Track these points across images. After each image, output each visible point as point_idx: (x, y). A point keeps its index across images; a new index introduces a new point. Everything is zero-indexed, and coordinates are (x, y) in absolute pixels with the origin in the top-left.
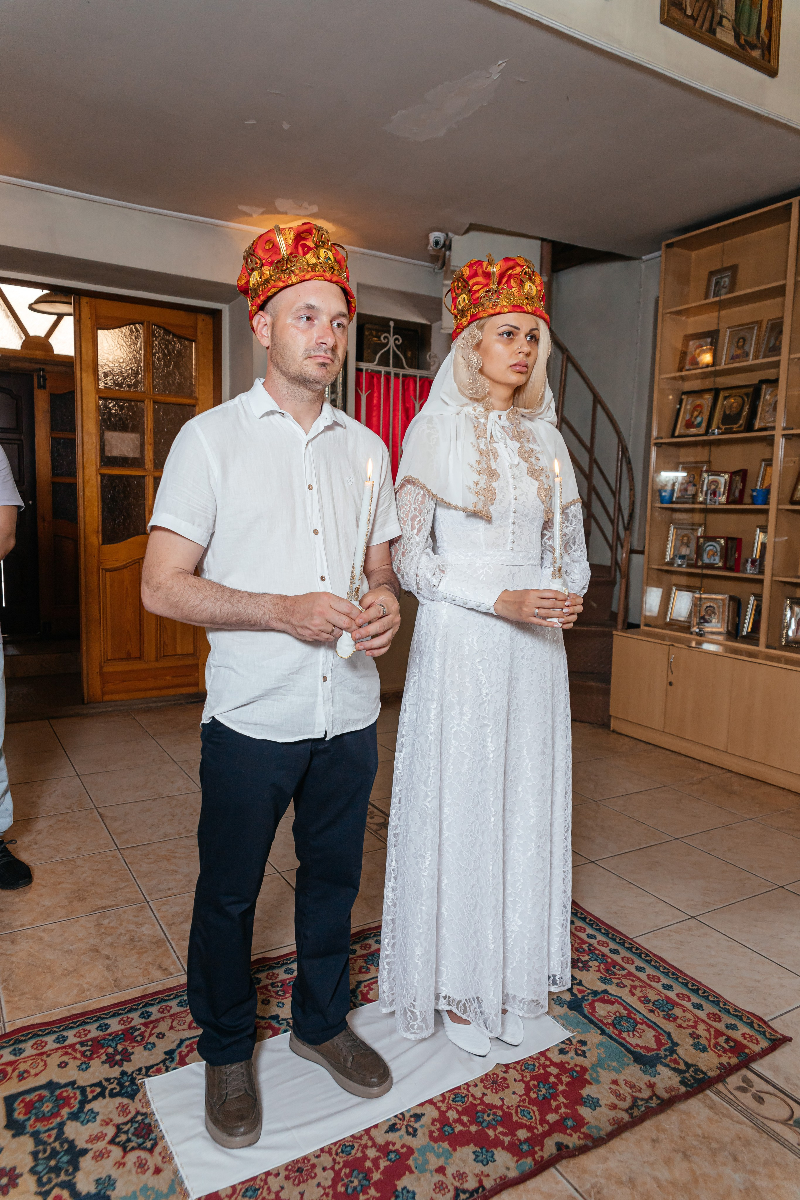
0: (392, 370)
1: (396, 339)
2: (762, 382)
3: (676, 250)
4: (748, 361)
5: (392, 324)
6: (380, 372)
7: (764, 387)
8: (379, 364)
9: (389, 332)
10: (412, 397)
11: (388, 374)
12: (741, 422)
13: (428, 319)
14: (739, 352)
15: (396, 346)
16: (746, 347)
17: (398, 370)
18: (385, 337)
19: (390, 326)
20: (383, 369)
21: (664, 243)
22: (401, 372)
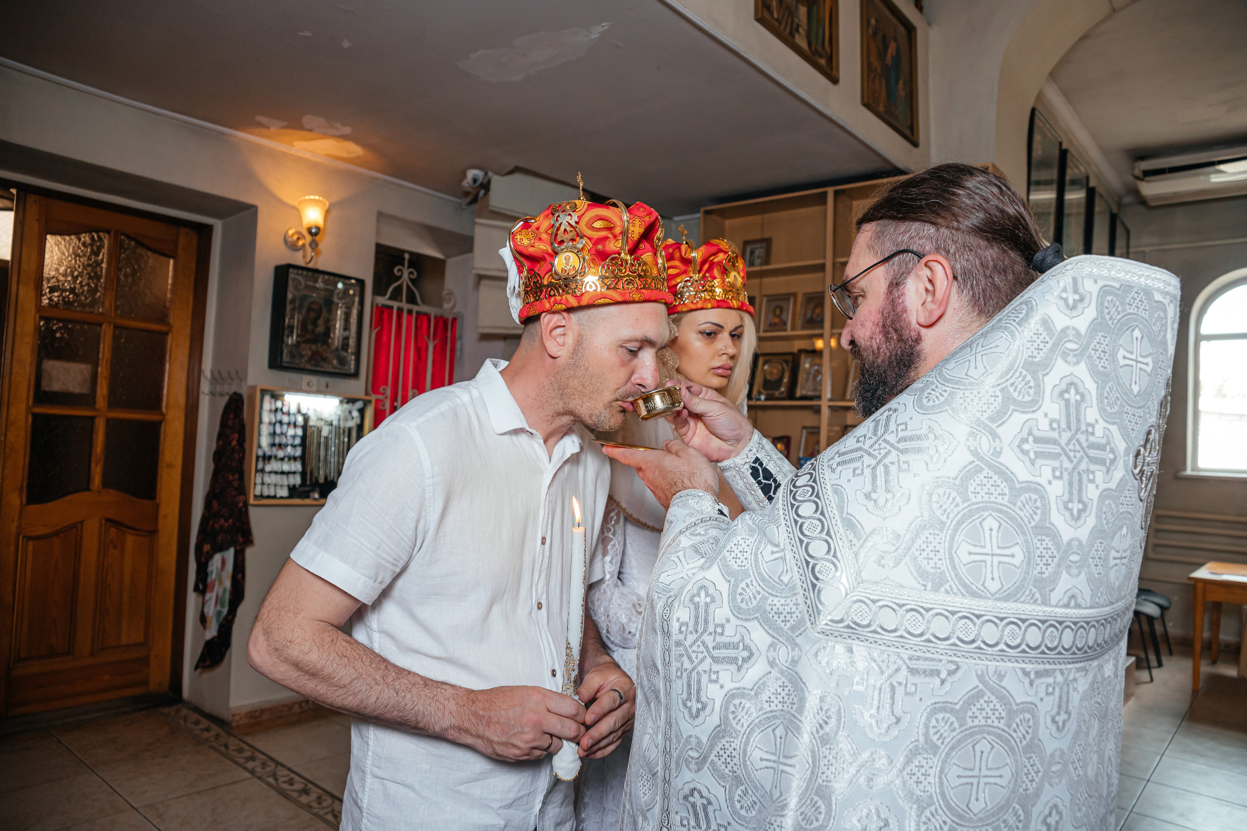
0: (406, 306)
1: (411, 273)
2: (801, 351)
3: (714, 217)
4: (785, 330)
5: (407, 256)
6: (391, 308)
7: (803, 356)
8: (391, 298)
9: (403, 265)
10: (425, 337)
11: (400, 311)
12: (783, 389)
13: (443, 254)
14: (777, 320)
15: (411, 279)
16: (784, 316)
17: (411, 306)
18: (399, 270)
19: (404, 259)
20: (395, 304)
21: (702, 209)
22: (415, 308)
